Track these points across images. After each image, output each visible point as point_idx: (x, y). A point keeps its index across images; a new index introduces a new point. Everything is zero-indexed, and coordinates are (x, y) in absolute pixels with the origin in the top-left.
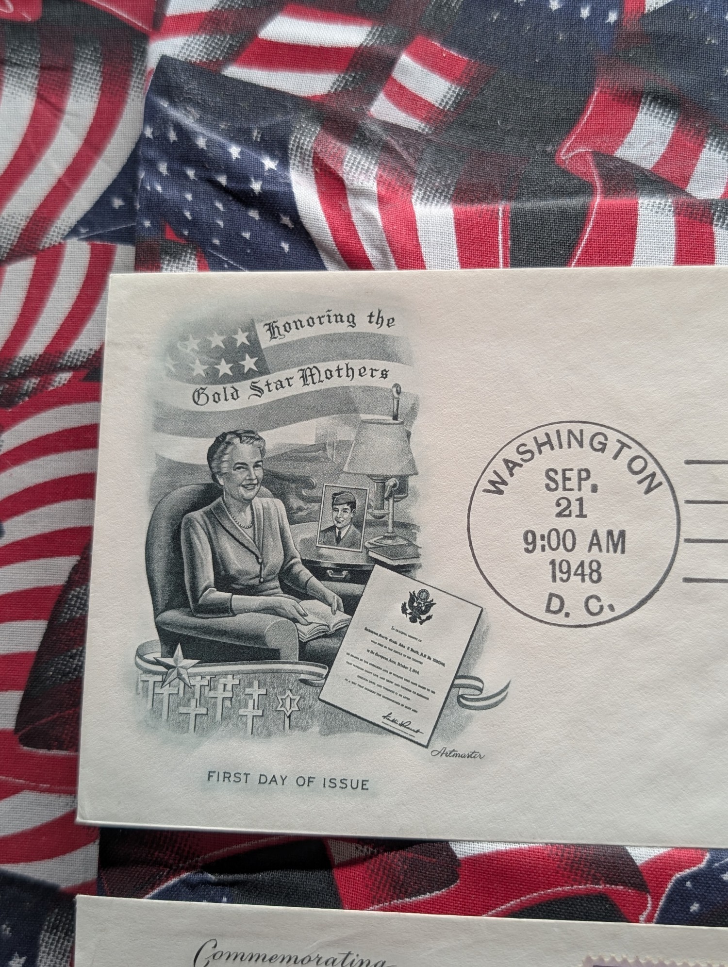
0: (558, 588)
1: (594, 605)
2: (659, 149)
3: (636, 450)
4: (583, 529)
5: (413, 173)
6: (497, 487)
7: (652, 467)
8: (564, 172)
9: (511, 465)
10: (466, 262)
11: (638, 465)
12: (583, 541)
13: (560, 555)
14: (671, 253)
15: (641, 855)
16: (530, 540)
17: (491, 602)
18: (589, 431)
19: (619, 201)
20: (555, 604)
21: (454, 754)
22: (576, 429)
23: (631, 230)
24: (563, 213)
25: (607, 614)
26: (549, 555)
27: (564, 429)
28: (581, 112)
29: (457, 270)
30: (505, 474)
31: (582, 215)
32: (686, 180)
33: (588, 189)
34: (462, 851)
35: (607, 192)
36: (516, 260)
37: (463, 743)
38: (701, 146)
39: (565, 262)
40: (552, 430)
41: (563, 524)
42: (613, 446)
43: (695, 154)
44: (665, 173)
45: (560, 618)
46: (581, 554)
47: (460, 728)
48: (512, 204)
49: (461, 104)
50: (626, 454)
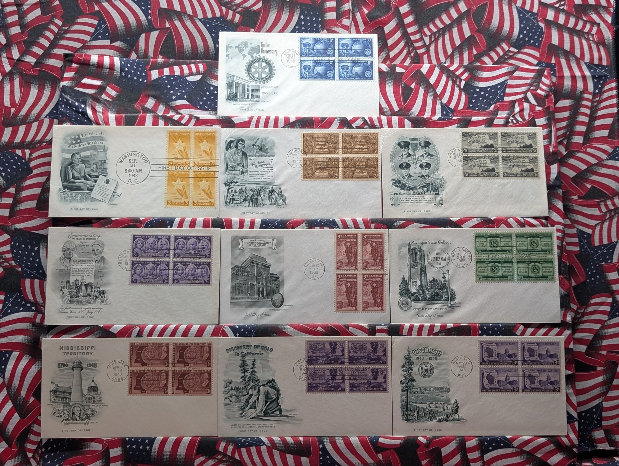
0: (130, 178)
1: (136, 181)
2: (152, 105)
3: (144, 156)
4: (135, 169)
5: (109, 108)
6: (121, 162)
7: (146, 159)
8: (136, 109)
9: (123, 159)
10: (117, 125)
11: (144, 159)
12: (135, 171)
13: (131, 173)
14: (151, 124)
15: (141, 219)
16: (126, 171)
17: (119, 181)
18: (136, 153)
19: (144, 114)
20: (130, 181)
21: (112, 204)
22: (134, 153)
23: (145, 120)
24: (134, 116)
25: (138, 182)
26: (129, 173)
27: (132, 153)
28: (139, 98)
29: (115, 126)
30: (122, 160)
31: (137, 116)
32: (157, 111)
33: (140, 112)
34: (113, 219)
35: (143, 113)
36: (125, 125)
37: (114, 203)
38: (160, 105)
39: (134, 125)
40: (130, 153)
41: (131, 168)
42: (140, 156)
43: (158, 106)
44: (153, 110)
45: (130, 183)
46: (134, 173)
47: (113, 200)
48: (125, 114)
49: (118, 96)
50: (142, 157)
